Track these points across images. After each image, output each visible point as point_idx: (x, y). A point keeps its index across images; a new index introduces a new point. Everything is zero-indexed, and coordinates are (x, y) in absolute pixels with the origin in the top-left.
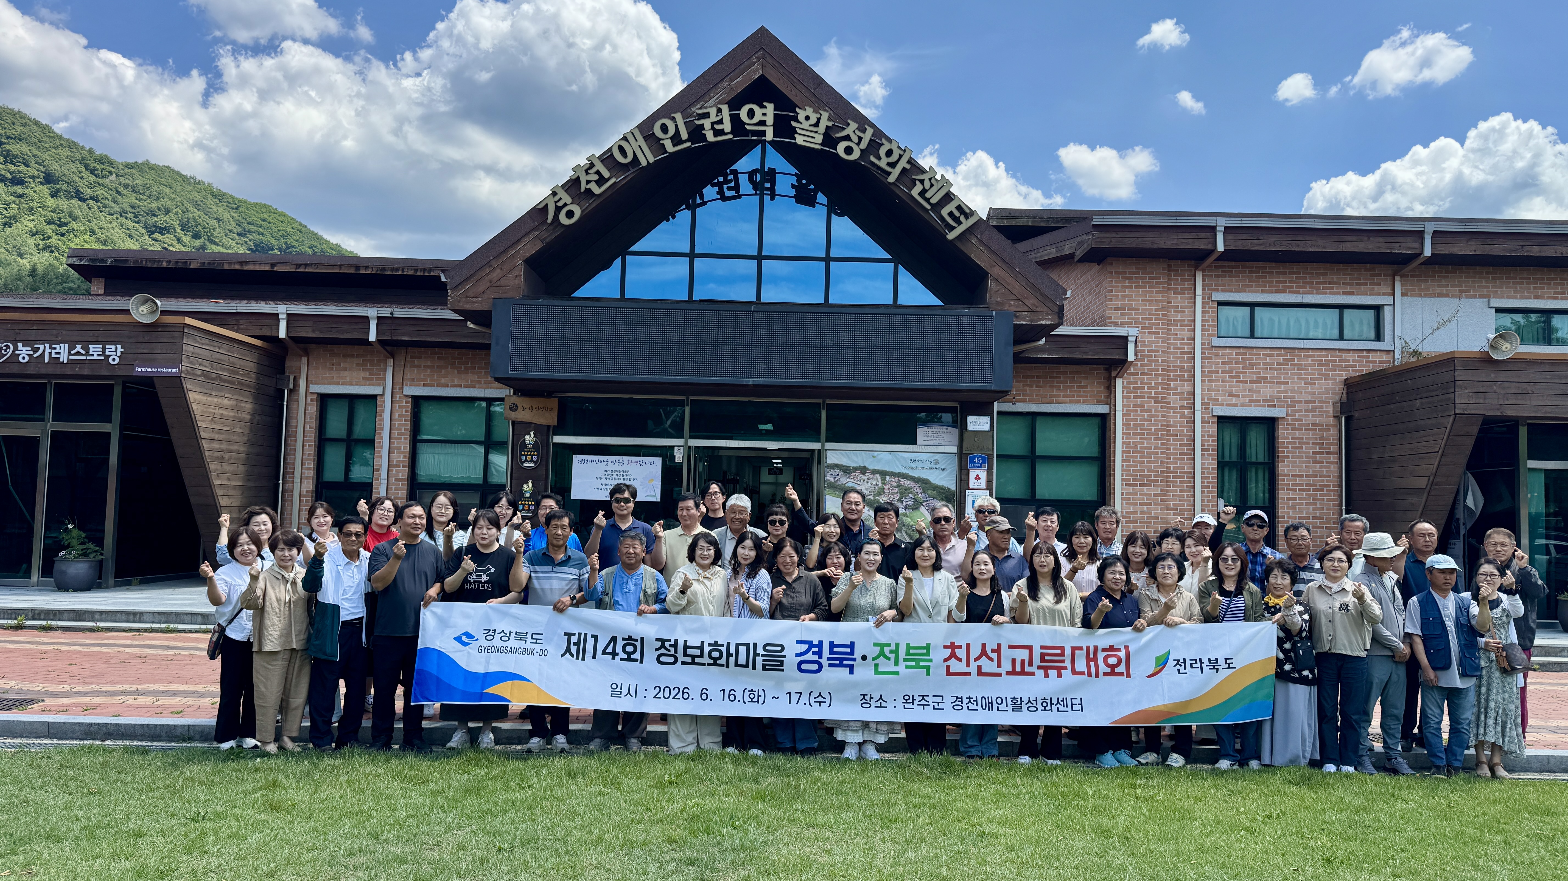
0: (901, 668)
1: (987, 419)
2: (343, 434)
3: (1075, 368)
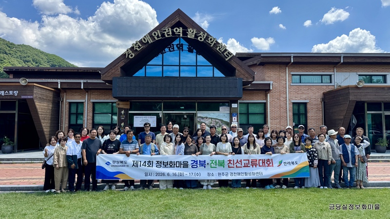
0: (217, 166)
1: (237, 104)
2: (75, 112)
3: (258, 91)
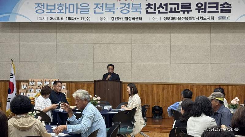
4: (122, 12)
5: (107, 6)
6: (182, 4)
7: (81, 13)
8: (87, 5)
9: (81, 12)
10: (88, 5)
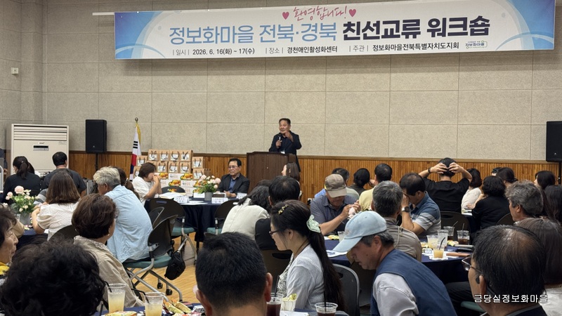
4: (306, 38)
5: (281, 29)
6: (404, 21)
7: (239, 42)
8: (250, 29)
9: (239, 40)
10: (252, 28)
